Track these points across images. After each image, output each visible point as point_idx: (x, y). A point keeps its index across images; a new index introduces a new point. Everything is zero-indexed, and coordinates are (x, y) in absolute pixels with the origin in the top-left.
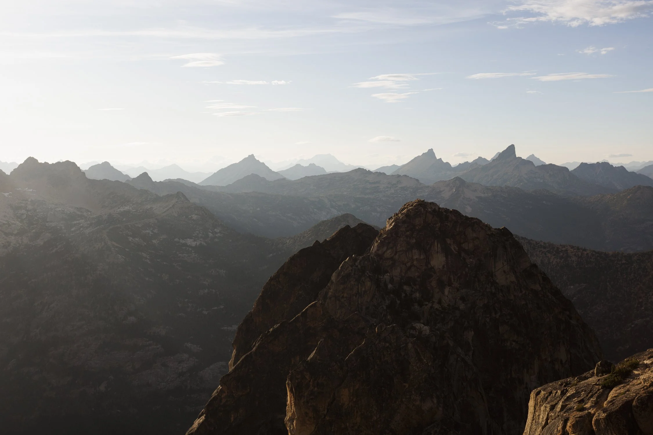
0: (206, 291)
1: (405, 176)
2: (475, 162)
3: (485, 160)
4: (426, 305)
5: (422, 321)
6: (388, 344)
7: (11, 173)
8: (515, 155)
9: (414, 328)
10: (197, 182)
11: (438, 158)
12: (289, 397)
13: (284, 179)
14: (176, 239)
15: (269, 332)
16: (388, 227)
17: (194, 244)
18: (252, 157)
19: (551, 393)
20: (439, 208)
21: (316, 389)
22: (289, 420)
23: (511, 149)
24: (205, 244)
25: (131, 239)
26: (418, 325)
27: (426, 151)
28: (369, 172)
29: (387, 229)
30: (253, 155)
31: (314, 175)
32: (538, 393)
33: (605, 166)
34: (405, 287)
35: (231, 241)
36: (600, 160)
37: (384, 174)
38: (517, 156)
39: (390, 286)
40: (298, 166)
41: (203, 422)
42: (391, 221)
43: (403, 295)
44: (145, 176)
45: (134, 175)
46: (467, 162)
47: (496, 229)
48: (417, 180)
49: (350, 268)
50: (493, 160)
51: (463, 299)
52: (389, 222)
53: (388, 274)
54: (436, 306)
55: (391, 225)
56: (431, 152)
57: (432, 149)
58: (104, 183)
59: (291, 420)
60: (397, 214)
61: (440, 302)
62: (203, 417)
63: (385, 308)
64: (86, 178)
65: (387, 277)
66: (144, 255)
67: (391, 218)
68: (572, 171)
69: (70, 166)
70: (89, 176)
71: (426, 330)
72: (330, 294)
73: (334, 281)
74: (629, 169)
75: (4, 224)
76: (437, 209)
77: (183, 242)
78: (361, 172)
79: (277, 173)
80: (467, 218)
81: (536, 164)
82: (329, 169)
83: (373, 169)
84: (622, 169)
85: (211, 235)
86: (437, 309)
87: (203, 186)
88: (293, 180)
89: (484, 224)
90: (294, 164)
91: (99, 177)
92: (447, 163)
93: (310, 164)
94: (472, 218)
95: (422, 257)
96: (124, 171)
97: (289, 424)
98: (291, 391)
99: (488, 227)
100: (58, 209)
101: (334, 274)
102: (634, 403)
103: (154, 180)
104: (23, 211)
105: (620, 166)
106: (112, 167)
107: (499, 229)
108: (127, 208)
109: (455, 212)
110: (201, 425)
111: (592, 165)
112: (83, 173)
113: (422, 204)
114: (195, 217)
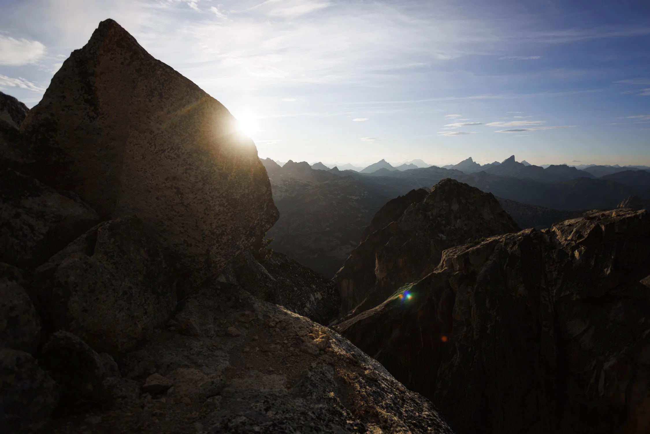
0: (360, 219)
1: (456, 170)
2: (493, 164)
3: (498, 163)
4: (448, 227)
5: (445, 234)
6: (421, 241)
7: (283, 166)
8: (515, 160)
9: (439, 236)
10: (358, 171)
11: (474, 162)
12: (376, 261)
13: (398, 170)
14: (348, 196)
15: (372, 233)
16: (432, 190)
17: (355, 198)
18: (383, 160)
19: (449, 251)
20: (458, 182)
21: (388, 258)
22: (376, 270)
23: (513, 157)
24: (360, 199)
25: (328, 195)
26: (441, 235)
27: (468, 158)
28: (439, 168)
29: (432, 191)
30: (384, 159)
31: (412, 169)
32: (445, 251)
33: (564, 167)
34: (438, 218)
35: (371, 197)
36: (562, 164)
37: (446, 169)
38: (516, 161)
39: (431, 217)
40: (405, 165)
41: (343, 269)
42: (434, 188)
43: (437, 222)
44: (336, 168)
45: (331, 168)
46: (489, 164)
47: (485, 193)
48: (462, 172)
49: (413, 208)
50: (503, 163)
51: (466, 225)
52: (433, 188)
53: (431, 212)
54: (452, 228)
55: (433, 189)
56: (470, 159)
57: (471, 157)
58: (319, 171)
59: (377, 270)
60: (437, 185)
61: (454, 226)
62: (344, 267)
63: (428, 227)
64: (311, 169)
65: (430, 213)
66: (334, 202)
67: (434, 186)
68: (545, 169)
69: (305, 164)
70: (312, 168)
71: (444, 237)
72: (403, 219)
73: (405, 214)
74: (577, 168)
75: (280, 187)
76: (456, 183)
77: (350, 197)
78: (434, 167)
79: (395, 168)
80: (471, 187)
81: (526, 165)
82: (420, 166)
83: (440, 166)
84: (574, 168)
85: (362, 194)
86: (453, 229)
87: (361, 173)
88: (402, 171)
89: (480, 191)
90: (403, 163)
91: (317, 168)
92: (479, 164)
93: (411, 164)
94: (474, 188)
95: (447, 205)
96: (327, 166)
97: (376, 272)
98: (377, 258)
99: (482, 192)
100: (300, 182)
101: (405, 211)
102: (470, 253)
103: (339, 170)
104: (287, 182)
105: (573, 167)
106: (323, 164)
107: (487, 193)
108: (327, 182)
109: (466, 185)
110: (342, 269)
111: (557, 166)
112: (310, 167)
113: (449, 180)
114: (356, 186)
